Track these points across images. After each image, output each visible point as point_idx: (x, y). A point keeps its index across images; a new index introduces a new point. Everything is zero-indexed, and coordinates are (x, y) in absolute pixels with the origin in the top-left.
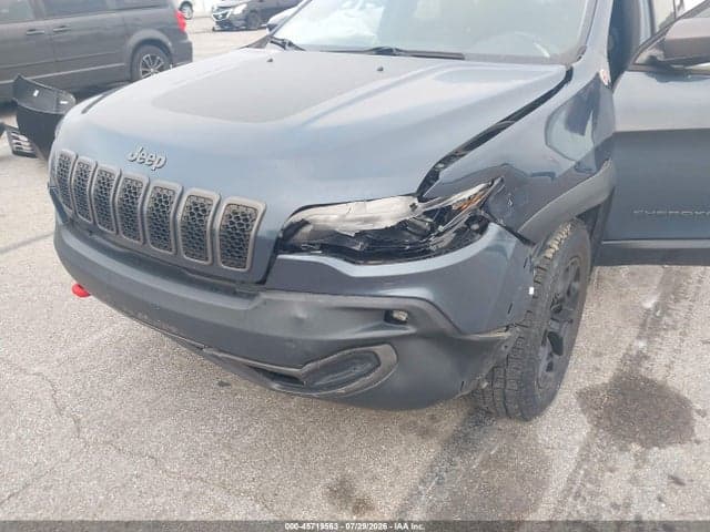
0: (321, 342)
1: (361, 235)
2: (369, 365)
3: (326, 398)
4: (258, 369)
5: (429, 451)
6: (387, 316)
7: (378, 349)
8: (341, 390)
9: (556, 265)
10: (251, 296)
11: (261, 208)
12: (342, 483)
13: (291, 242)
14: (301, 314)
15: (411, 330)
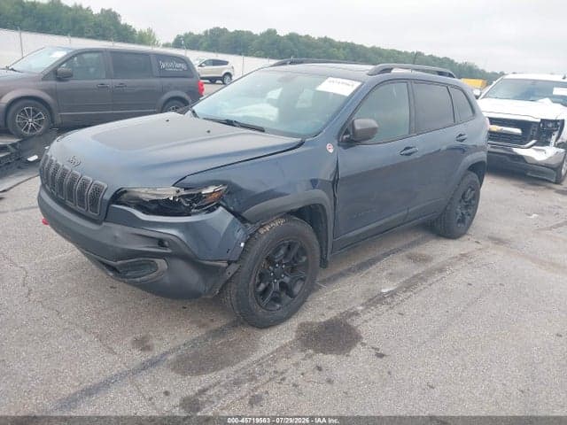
0: (123, 249)
1: (153, 202)
2: (153, 270)
3: (130, 283)
4: (104, 264)
5: (198, 333)
6: (161, 243)
7: (157, 261)
8: (138, 280)
9: (265, 237)
10: (100, 224)
11: (106, 187)
12: (143, 338)
13: (118, 200)
14: (117, 235)
15: (169, 251)
